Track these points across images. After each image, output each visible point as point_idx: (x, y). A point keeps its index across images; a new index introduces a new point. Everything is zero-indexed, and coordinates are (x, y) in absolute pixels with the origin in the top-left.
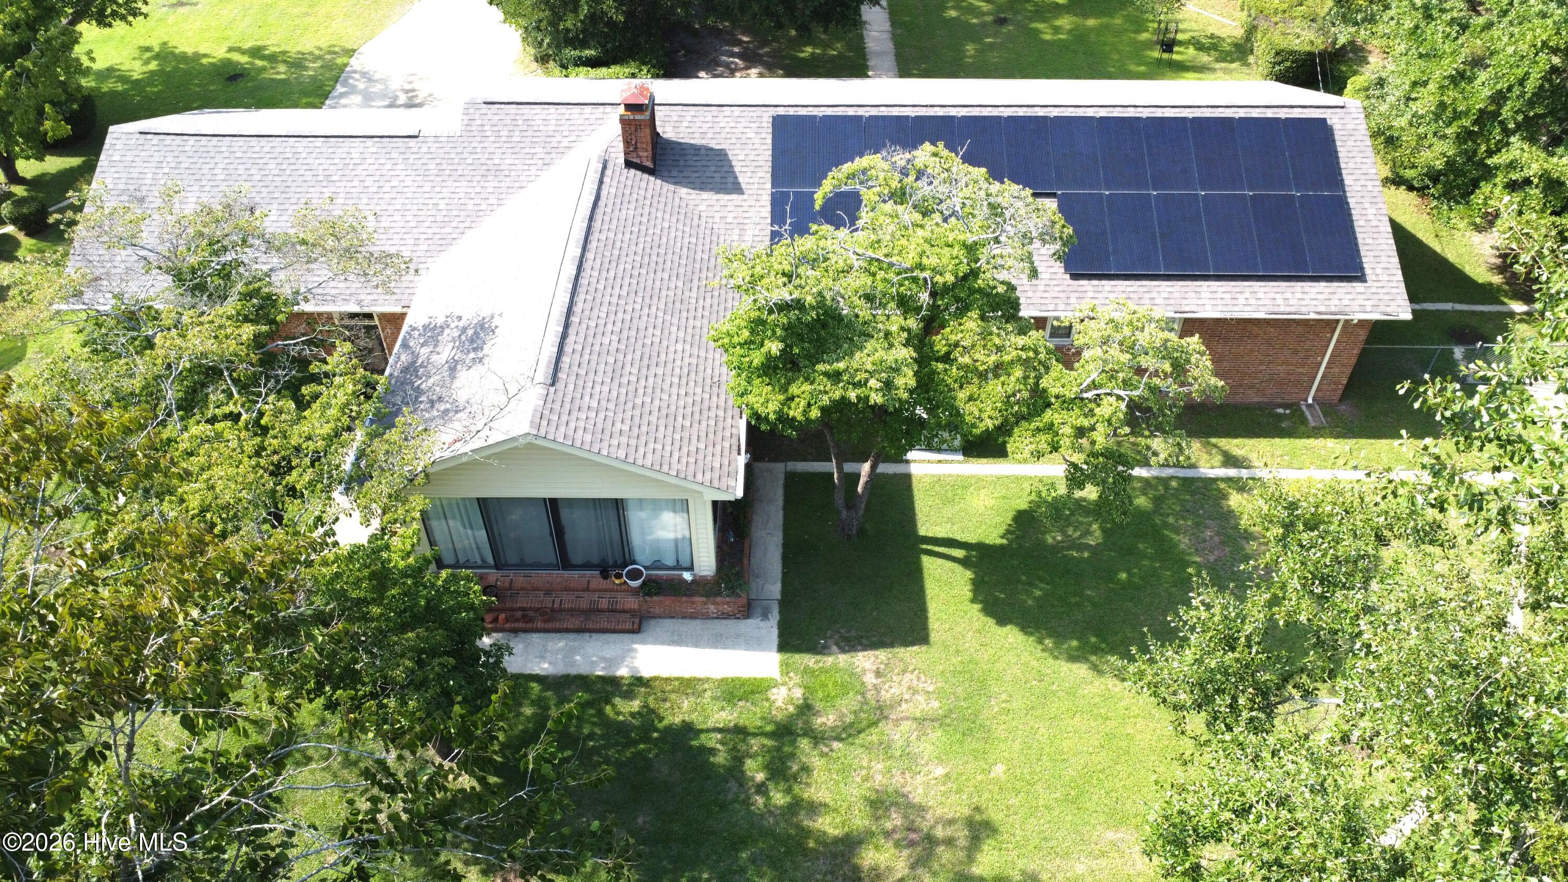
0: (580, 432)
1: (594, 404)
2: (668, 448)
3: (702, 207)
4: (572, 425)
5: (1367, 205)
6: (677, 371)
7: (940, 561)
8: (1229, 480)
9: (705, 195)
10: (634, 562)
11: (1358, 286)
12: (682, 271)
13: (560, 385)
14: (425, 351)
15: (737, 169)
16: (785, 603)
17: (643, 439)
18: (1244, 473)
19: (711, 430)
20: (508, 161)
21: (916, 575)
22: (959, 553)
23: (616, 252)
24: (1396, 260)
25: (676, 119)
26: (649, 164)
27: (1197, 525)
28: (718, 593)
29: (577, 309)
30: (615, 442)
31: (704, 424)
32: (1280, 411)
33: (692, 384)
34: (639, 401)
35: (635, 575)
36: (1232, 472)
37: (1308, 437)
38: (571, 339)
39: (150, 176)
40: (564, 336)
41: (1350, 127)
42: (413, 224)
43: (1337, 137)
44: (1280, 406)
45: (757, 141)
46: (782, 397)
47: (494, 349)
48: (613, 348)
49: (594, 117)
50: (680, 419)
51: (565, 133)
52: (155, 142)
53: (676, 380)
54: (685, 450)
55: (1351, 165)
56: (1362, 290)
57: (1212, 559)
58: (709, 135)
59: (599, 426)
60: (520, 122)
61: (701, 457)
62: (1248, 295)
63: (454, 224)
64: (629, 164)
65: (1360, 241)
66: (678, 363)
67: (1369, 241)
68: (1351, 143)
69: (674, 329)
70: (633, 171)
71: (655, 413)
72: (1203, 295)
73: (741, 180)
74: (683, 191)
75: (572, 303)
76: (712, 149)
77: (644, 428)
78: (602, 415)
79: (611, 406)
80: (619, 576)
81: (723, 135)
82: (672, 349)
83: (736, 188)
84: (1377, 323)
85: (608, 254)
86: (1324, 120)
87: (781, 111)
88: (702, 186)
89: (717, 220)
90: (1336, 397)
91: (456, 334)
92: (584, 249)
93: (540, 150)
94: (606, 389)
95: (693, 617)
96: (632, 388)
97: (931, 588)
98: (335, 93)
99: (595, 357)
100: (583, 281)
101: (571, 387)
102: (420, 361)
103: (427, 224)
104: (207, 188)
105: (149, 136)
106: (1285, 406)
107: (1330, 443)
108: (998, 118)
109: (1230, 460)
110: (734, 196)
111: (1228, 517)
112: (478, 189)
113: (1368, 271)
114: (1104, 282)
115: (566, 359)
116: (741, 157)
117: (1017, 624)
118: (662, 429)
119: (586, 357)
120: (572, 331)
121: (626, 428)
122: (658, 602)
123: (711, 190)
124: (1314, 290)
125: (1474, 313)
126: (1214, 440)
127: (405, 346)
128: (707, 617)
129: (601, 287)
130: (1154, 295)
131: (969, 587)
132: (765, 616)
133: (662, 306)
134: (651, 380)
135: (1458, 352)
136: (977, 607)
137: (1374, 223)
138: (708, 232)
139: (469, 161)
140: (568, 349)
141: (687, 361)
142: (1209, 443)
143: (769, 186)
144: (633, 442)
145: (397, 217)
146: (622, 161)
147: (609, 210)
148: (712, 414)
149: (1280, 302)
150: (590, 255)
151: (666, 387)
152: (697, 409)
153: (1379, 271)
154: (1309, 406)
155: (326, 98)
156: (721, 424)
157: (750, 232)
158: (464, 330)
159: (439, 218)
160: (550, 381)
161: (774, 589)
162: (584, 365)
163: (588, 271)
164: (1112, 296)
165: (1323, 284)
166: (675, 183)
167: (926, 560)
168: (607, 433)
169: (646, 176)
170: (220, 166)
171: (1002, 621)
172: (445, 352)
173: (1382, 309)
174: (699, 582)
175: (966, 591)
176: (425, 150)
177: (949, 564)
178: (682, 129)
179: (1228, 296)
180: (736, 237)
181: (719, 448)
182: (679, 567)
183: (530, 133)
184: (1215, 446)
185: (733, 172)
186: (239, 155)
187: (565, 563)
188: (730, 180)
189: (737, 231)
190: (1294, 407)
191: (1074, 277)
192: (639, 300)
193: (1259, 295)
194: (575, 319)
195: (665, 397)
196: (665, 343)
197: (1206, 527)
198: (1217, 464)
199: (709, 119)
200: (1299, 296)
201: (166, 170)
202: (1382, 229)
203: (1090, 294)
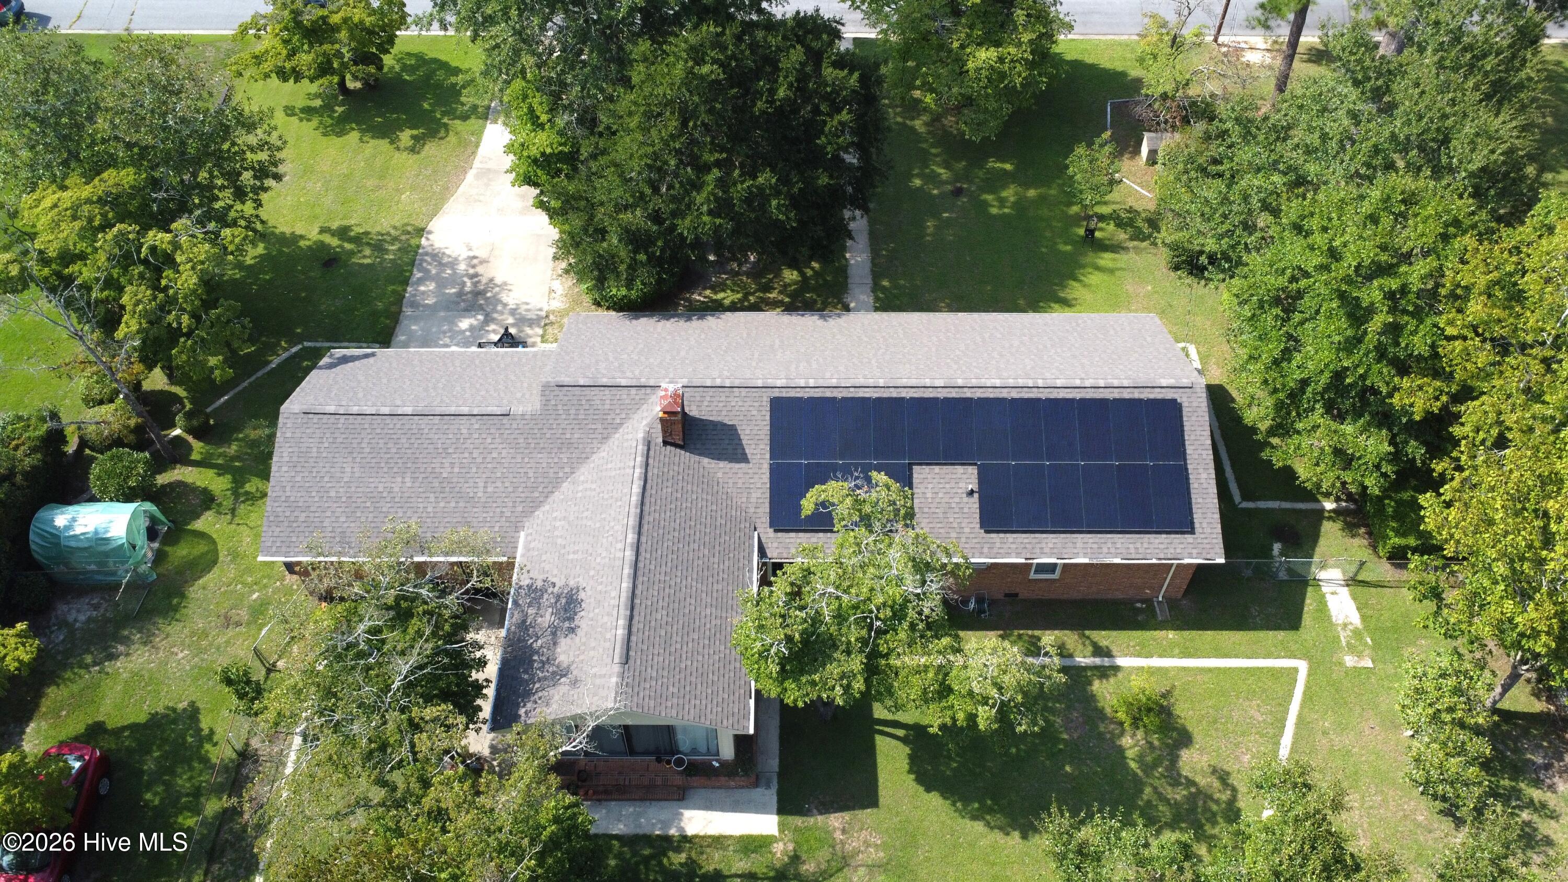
0: (647, 699)
1: (654, 674)
2: (704, 702)
3: (720, 475)
4: (641, 695)
5: (1201, 471)
6: (707, 633)
7: (888, 739)
8: (1096, 668)
9: (722, 464)
10: (679, 752)
11: (1189, 538)
12: (707, 539)
13: (631, 662)
14: (531, 611)
15: (744, 442)
16: (782, 775)
17: (687, 697)
18: (1106, 662)
19: (731, 681)
20: (576, 436)
21: (870, 751)
22: (901, 733)
23: (661, 531)
24: (1217, 516)
25: (698, 399)
26: (681, 443)
27: (1068, 708)
28: (737, 774)
29: (638, 592)
30: (669, 704)
31: (727, 676)
32: (1139, 605)
33: (717, 643)
34: (683, 666)
35: (679, 762)
36: (1097, 661)
37: (1155, 629)
38: (635, 621)
39: (315, 450)
40: (631, 618)
41: (1195, 404)
42: (510, 489)
43: (1184, 413)
44: (1138, 601)
45: (759, 417)
46: (779, 690)
47: (584, 620)
48: (664, 622)
49: (637, 397)
50: (710, 675)
51: (618, 411)
52: (315, 421)
53: (707, 642)
54: (715, 702)
55: (1193, 437)
56: (1191, 540)
57: (1075, 736)
58: (724, 413)
59: (659, 692)
60: (584, 402)
61: (725, 706)
62: (1110, 545)
63: (540, 489)
64: (665, 443)
65: (1193, 501)
66: (708, 626)
67: (1200, 500)
68: (1194, 418)
69: (704, 595)
70: (668, 447)
71: (694, 674)
72: (1078, 545)
73: (747, 451)
74: (706, 461)
75: (634, 587)
76: (725, 425)
77: (688, 689)
78: (660, 683)
79: (665, 673)
80: (669, 762)
81: (734, 413)
82: (703, 614)
83: (744, 458)
84: (1200, 566)
85: (655, 535)
86: (1174, 401)
87: (776, 393)
88: (719, 457)
89: (731, 485)
90: (1180, 595)
91: (553, 601)
92: (639, 534)
93: (599, 426)
94: (661, 659)
95: (719, 788)
96: (678, 655)
97: (881, 761)
98: (414, 279)
99: (652, 633)
100: (641, 565)
101: (638, 662)
102: (529, 621)
103: (520, 490)
104: (358, 460)
105: (311, 416)
106: (1142, 602)
107: (1171, 634)
108: (936, 400)
109: (1099, 651)
110: (743, 465)
111: (1091, 699)
112: (556, 460)
113: (1197, 525)
114: (1008, 535)
115: (633, 638)
116: (747, 432)
117: (938, 790)
118: (699, 686)
119: (647, 633)
120: (636, 613)
121: (676, 690)
122: (695, 781)
123: (725, 460)
124: (1157, 541)
125: (1294, 511)
126: (1087, 633)
127: (515, 603)
128: (729, 788)
129: (652, 567)
130: (1044, 545)
131: (907, 761)
132: (768, 786)
133: (695, 576)
134: (690, 645)
135: (1277, 547)
136: (913, 776)
137: (1205, 486)
138: (724, 497)
139: (548, 436)
140: (634, 629)
141: (713, 623)
142: (1084, 635)
143: (768, 456)
144: (681, 702)
145: (499, 484)
146: (660, 440)
147: (654, 492)
148: (732, 667)
149: (1132, 551)
150: (643, 539)
151: (700, 650)
152: (722, 664)
153: (1205, 525)
154: (1159, 602)
155: (407, 285)
156: (738, 675)
157: (754, 495)
158: (558, 597)
159: (529, 484)
160: (624, 661)
161: (773, 763)
162: (646, 641)
163: (643, 554)
164: (1013, 546)
165: (1164, 536)
166: (700, 455)
167: (879, 739)
168: (664, 697)
169: (678, 450)
170: (366, 441)
171: (928, 790)
172: (547, 618)
173: (1204, 555)
174: (723, 764)
175: (905, 764)
176: (515, 426)
177: (895, 742)
178: (703, 408)
179: (1095, 546)
180: (744, 500)
181: (737, 695)
182: (708, 752)
183: (591, 412)
184: (1088, 638)
185: (741, 445)
186: (378, 431)
187: (632, 752)
188: (740, 451)
189: (745, 495)
190: (1149, 601)
191: (987, 532)
192: (679, 574)
193: (1119, 545)
194: (637, 601)
195: (700, 658)
196: (698, 610)
197: (1075, 709)
198: (1089, 654)
199: (723, 399)
200: (1146, 545)
201: (326, 445)
202: (1210, 491)
203: (998, 545)
